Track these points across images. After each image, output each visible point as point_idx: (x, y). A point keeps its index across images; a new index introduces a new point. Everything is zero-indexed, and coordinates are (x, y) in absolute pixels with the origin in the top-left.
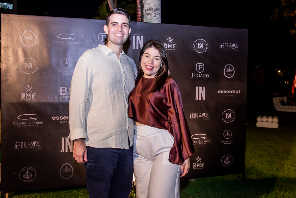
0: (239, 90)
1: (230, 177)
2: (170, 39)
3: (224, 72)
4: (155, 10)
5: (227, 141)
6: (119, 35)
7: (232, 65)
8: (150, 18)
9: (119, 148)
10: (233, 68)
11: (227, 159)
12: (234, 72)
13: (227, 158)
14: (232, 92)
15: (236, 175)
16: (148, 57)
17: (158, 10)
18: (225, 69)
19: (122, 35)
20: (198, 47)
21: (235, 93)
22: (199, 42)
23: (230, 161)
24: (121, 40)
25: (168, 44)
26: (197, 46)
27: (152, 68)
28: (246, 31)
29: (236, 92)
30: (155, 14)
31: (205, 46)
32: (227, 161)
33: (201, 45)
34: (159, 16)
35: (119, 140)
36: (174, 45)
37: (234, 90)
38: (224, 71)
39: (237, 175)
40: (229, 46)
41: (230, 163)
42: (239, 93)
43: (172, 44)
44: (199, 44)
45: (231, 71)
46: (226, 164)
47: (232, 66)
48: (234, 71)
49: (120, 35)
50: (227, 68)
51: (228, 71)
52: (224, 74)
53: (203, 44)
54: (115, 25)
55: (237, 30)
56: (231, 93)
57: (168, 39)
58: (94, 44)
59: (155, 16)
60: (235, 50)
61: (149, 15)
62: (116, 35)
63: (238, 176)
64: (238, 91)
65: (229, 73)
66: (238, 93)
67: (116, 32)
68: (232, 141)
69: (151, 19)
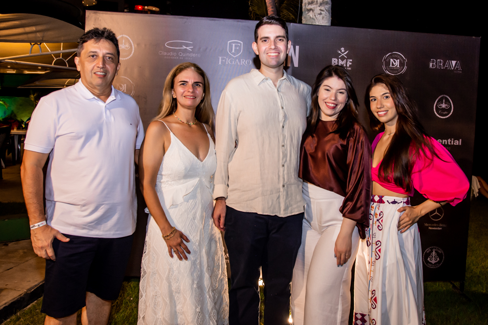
0: (460, 140)
1: (439, 285)
2: (343, 51)
3: (434, 108)
4: (321, 4)
5: (435, 225)
6: (272, 54)
7: (448, 97)
8: (311, 16)
9: (266, 214)
10: (451, 101)
11: (434, 255)
12: (452, 109)
13: (434, 253)
14: (448, 142)
15: (449, 284)
16: (328, 90)
17: (327, 3)
18: (436, 103)
19: (277, 54)
20: (391, 66)
21: (452, 144)
22: (392, 56)
23: (438, 259)
24: (276, 61)
25: (340, 60)
26: (388, 63)
27: (335, 105)
28: (476, 40)
29: (454, 142)
30: (320, 10)
31: (402, 64)
32: (433, 258)
33: (395, 62)
34: (328, 13)
35: (268, 203)
36: (350, 62)
37: (451, 140)
38: (435, 106)
39: (451, 283)
40: (444, 65)
41: (439, 262)
42: (460, 144)
43: (347, 59)
44: (392, 60)
45: (446, 107)
46: (431, 263)
47: (449, 99)
48: (452, 107)
49: (274, 54)
50: (440, 101)
51: (441, 107)
52: (435, 111)
53: (398, 60)
54: (265, 41)
55: (461, 39)
56: (446, 143)
57: (339, 52)
58: (220, 58)
59: (321, 14)
60: (455, 72)
61: (311, 11)
62: (269, 54)
63: (454, 286)
64: (458, 141)
65: (443, 110)
66: (458, 144)
67: (268, 51)
68: (444, 226)
69: (313, 18)
